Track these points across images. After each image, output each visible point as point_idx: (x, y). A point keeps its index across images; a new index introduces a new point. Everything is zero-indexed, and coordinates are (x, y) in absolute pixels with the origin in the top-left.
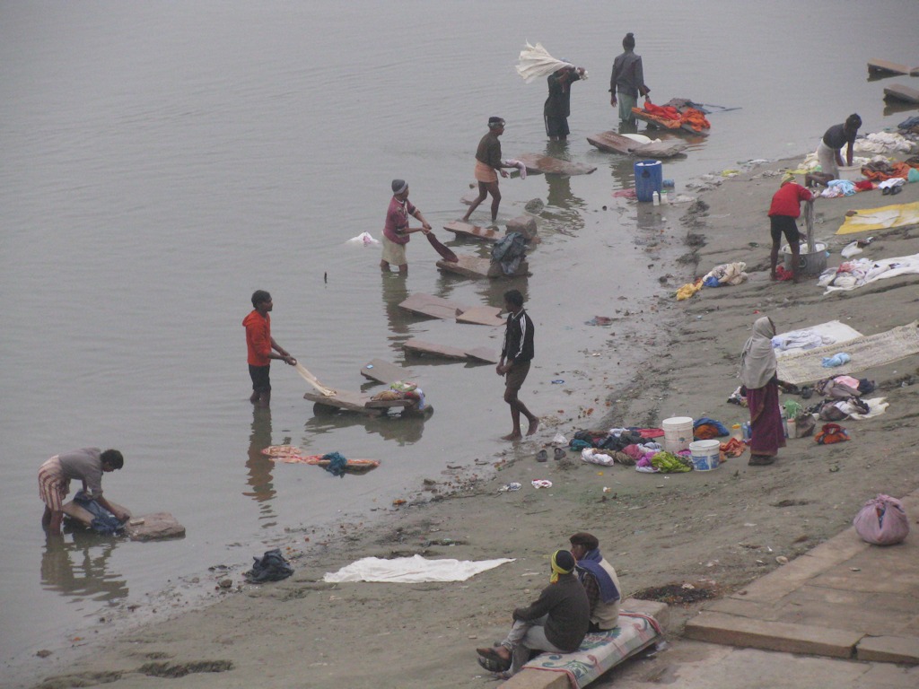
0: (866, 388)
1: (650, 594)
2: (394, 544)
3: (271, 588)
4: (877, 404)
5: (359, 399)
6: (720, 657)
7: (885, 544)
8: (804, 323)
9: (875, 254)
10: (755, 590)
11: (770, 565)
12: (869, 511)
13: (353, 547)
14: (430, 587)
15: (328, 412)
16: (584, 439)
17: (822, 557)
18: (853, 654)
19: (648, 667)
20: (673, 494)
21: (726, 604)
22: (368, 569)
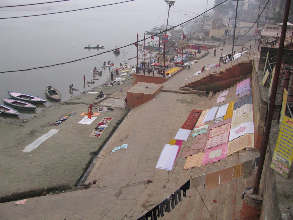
0: (121, 82)
1: (106, 95)
2: (92, 91)
3: (84, 94)
4: (122, 83)
5: (90, 82)
6: (110, 99)
7: (121, 92)
8: (118, 78)
9: (123, 73)
10: (113, 94)
11: (114, 93)
12: (120, 90)
13: (89, 91)
14: (93, 94)
15: (88, 83)
16: (104, 85)
17: (117, 92)
18: (118, 98)
19: (106, 99)
20: (109, 88)
21: (111, 95)
22: (90, 93)
